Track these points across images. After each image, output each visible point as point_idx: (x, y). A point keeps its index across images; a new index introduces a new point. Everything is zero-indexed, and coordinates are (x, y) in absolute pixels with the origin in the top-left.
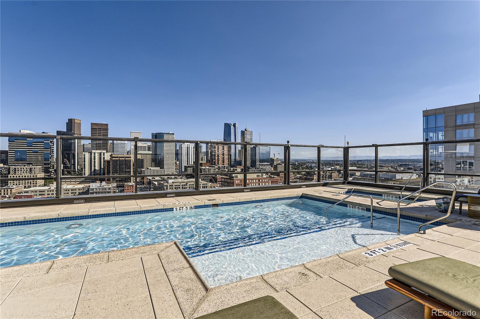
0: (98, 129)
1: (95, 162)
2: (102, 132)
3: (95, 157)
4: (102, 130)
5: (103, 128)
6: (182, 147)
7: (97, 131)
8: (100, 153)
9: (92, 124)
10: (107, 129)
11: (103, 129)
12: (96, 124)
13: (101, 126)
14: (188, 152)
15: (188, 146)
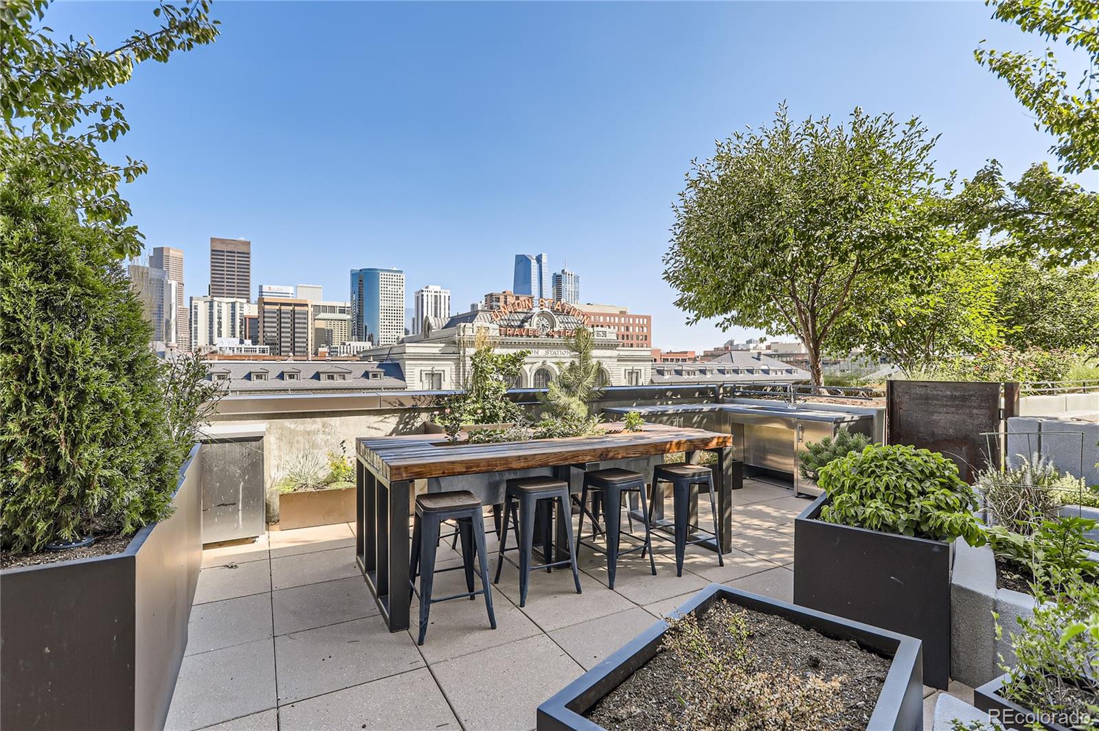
0: (227, 252)
1: (220, 324)
2: (236, 258)
3: (219, 312)
4: (236, 255)
5: (240, 251)
6: (422, 295)
7: (225, 257)
8: (233, 305)
9: (213, 240)
10: (248, 254)
11: (238, 253)
12: (223, 241)
13: (233, 246)
14: (436, 308)
15: (438, 294)
